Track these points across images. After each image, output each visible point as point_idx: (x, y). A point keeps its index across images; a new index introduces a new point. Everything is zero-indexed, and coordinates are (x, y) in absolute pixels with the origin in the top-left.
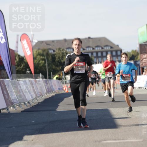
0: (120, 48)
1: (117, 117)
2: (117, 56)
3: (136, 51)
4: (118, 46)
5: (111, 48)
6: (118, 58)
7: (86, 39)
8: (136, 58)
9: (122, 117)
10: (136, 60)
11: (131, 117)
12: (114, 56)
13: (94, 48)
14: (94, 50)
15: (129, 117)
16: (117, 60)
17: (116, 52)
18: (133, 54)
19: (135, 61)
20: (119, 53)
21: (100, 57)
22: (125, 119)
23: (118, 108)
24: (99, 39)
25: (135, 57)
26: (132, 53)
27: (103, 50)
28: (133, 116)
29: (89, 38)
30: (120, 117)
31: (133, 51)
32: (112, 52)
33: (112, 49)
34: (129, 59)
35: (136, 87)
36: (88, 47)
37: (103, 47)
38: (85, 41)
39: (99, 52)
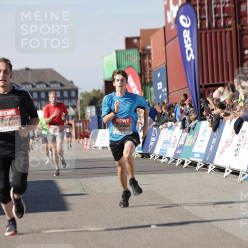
0: (74, 86)
1: (68, 193)
2: (70, 98)
3: (99, 91)
4: (72, 82)
5: (62, 85)
6: (71, 102)
7: (21, 71)
8: (99, 102)
9: (75, 193)
10: (99, 105)
11: (89, 193)
12: (66, 98)
13: (34, 85)
14: (34, 89)
15: (86, 193)
16: (70, 104)
17: (69, 91)
18: (95, 96)
19: (97, 106)
20: (73, 94)
21: (43, 99)
22: (80, 196)
23: (70, 180)
24: (43, 72)
25: (98, 100)
26: (93, 95)
27: (49, 88)
28: (92, 191)
29: (27, 69)
30: (72, 193)
31: (94, 91)
32: (62, 92)
33: (62, 88)
34: (89, 103)
35: (98, 147)
36: (26, 83)
37: (49, 84)
38: (21, 74)
39: (43, 91)
